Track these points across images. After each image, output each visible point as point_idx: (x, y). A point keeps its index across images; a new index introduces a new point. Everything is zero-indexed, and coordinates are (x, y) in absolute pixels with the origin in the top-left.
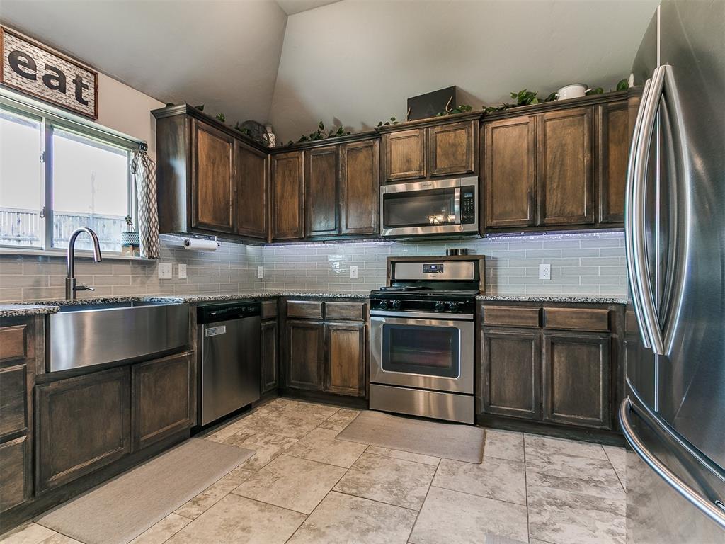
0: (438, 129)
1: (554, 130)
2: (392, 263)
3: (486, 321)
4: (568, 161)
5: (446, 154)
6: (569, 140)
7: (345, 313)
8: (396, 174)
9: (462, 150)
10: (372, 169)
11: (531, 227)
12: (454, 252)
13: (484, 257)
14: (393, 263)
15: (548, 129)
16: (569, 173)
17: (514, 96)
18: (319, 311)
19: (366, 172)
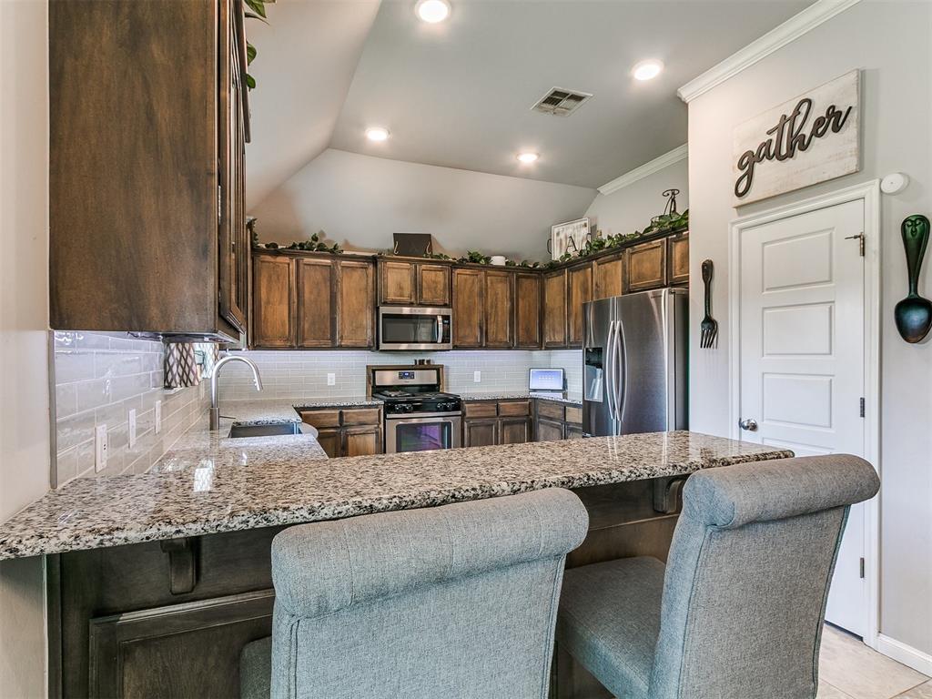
0: (424, 266)
1: (492, 283)
2: (372, 371)
3: (468, 415)
4: (499, 305)
5: (429, 288)
6: (499, 291)
7: (362, 419)
8: (391, 297)
9: (440, 286)
10: (366, 288)
11: (480, 347)
12: (422, 362)
13: (442, 366)
14: (374, 371)
15: (489, 282)
16: (500, 313)
17: (470, 253)
18: (337, 419)
19: (360, 290)
